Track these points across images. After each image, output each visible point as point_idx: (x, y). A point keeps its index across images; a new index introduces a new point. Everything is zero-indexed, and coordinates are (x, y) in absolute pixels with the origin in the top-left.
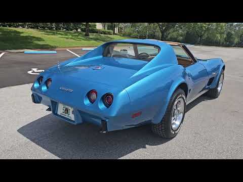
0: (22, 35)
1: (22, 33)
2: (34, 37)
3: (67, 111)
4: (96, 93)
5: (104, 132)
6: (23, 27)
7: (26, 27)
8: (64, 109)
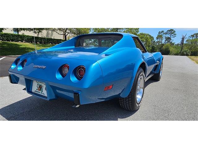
0: (21, 46)
1: (21, 45)
2: (29, 48)
3: (40, 88)
4: (68, 67)
5: (78, 106)
6: (22, 42)
7: (24, 42)
8: (38, 86)
